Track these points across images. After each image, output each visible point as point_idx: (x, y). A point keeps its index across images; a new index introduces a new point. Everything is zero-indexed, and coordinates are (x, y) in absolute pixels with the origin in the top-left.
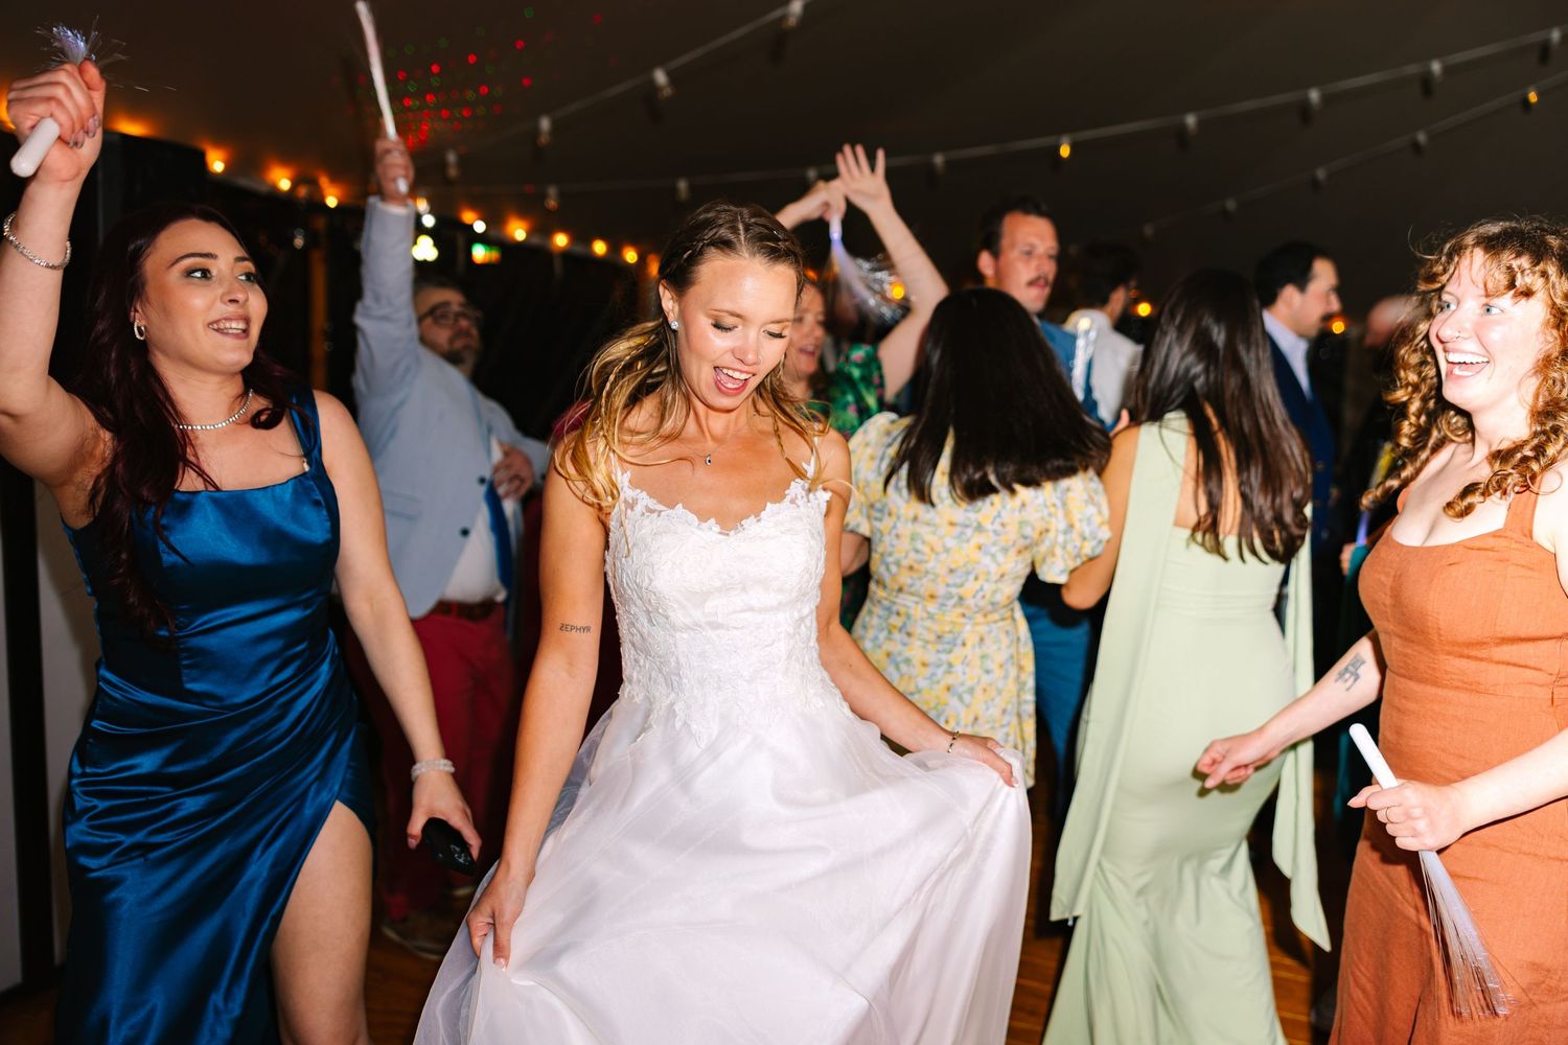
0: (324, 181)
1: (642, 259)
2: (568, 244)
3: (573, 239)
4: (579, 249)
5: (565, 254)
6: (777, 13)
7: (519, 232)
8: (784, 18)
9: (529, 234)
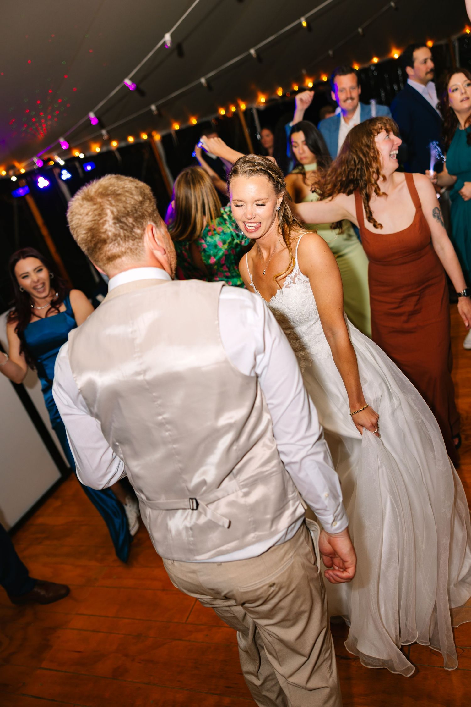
0: (17, 164)
1: (150, 136)
2: (117, 145)
3: (119, 141)
4: (123, 144)
5: (119, 149)
6: (161, 43)
7: (97, 149)
8: (164, 43)
9: (100, 148)
